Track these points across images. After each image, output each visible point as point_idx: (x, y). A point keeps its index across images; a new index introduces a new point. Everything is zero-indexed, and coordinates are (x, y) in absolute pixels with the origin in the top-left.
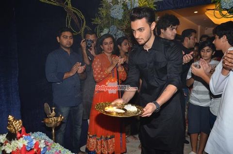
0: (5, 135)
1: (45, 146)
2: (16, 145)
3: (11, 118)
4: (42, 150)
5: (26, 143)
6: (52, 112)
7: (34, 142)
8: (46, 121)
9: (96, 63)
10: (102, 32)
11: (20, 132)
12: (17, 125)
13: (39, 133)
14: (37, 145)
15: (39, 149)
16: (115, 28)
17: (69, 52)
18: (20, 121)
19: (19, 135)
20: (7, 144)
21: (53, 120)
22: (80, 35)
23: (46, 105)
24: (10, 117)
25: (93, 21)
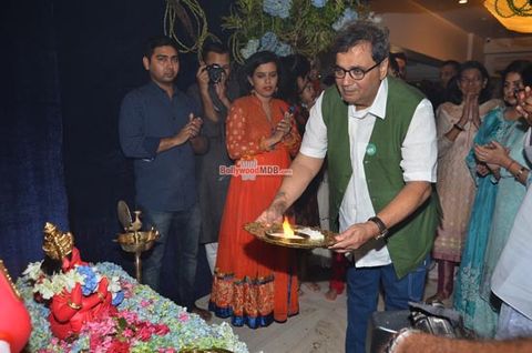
0: (39, 264)
1: (119, 288)
2: (61, 282)
3: (50, 227)
4: (114, 296)
5: (81, 279)
6: (134, 220)
7: (98, 278)
8: (123, 239)
9: (235, 116)
10: (243, 47)
11: (70, 257)
12: (63, 243)
13: (107, 264)
14: (104, 284)
15: (108, 294)
16: (274, 38)
17: (169, 91)
18: (69, 234)
19: (66, 264)
20: (44, 280)
21: (136, 237)
22: (194, 54)
23: (122, 205)
24: (48, 225)
25: (225, 21)
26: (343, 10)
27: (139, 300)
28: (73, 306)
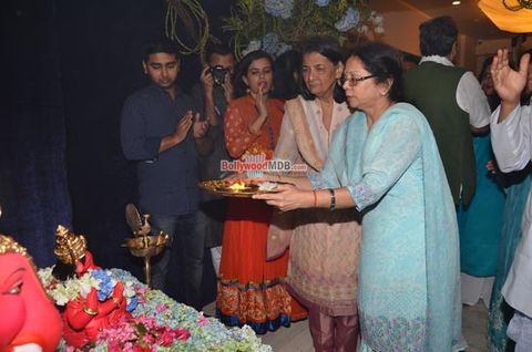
0: (50, 270)
1: (134, 293)
2: (76, 287)
3: (62, 231)
4: (129, 301)
5: (96, 284)
6: (144, 224)
7: (114, 283)
8: (132, 243)
9: (232, 117)
10: (245, 48)
11: (83, 260)
12: (76, 246)
13: (115, 270)
14: (118, 289)
15: (123, 299)
17: (171, 92)
18: (82, 237)
19: (80, 268)
20: (58, 286)
21: (146, 242)
22: (196, 56)
23: (130, 208)
25: (225, 23)
26: (346, 9)
27: (153, 305)
28: (89, 311)
